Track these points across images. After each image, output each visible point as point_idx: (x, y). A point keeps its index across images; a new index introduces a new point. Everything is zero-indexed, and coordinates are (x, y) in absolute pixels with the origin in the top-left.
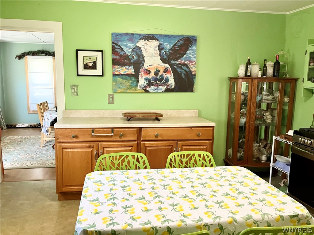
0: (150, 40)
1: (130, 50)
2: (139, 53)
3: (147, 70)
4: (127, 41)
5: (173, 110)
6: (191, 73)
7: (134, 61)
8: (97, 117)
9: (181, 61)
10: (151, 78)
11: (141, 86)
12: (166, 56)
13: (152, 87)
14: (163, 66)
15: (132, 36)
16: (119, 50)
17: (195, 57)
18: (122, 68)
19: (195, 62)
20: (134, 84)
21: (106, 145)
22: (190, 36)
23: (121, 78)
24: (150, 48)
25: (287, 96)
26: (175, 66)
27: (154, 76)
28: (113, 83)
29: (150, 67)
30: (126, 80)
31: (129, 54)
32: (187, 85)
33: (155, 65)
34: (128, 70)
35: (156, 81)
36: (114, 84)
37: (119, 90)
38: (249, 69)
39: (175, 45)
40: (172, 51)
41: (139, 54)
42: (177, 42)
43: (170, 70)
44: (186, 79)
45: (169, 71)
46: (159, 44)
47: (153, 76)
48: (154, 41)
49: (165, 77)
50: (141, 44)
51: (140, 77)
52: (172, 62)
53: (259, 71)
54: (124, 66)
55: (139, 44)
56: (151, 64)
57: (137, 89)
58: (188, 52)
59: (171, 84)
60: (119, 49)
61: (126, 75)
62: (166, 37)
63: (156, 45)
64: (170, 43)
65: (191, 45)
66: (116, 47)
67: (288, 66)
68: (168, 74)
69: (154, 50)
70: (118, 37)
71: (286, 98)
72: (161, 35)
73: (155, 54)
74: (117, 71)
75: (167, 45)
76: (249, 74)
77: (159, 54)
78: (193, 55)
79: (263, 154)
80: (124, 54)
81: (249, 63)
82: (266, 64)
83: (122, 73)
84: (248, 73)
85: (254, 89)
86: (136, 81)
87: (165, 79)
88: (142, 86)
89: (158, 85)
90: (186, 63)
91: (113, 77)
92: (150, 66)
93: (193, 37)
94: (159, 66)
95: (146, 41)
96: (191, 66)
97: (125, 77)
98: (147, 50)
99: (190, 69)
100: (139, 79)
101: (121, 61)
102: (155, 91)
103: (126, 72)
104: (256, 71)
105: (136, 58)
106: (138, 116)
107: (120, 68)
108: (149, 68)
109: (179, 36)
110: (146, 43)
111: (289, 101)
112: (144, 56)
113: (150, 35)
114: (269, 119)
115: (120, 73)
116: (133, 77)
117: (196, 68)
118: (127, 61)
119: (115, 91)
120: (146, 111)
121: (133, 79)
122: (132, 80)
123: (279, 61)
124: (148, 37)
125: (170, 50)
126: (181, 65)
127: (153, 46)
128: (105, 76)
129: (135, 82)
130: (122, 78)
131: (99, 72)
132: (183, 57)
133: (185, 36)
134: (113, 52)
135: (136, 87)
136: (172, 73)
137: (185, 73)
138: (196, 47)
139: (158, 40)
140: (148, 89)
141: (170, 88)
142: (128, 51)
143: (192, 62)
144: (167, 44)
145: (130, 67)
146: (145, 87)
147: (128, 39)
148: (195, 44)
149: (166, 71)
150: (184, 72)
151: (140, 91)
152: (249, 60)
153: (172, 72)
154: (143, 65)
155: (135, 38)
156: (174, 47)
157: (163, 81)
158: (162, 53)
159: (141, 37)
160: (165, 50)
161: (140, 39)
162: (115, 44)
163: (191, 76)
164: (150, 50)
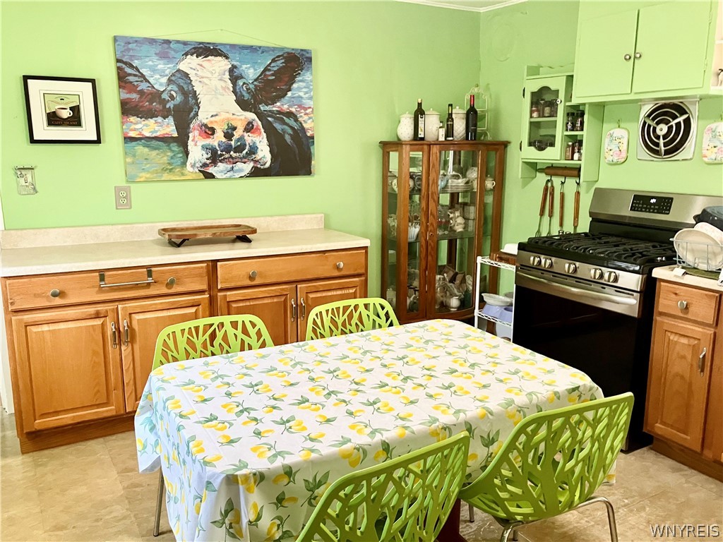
0: (210, 58)
1: (164, 80)
2: (185, 87)
3: (206, 126)
4: (155, 58)
5: (271, 216)
6: (305, 133)
7: (175, 105)
8: (92, 242)
9: (282, 105)
10: (217, 145)
11: (195, 164)
12: (249, 93)
13: (221, 166)
14: (243, 118)
15: (166, 46)
16: (137, 79)
17: (311, 98)
18: (146, 122)
19: (310, 108)
20: (178, 161)
21: (136, 307)
22: (297, 50)
23: (145, 146)
24: (210, 75)
25: (491, 177)
26: (270, 117)
27: (224, 140)
28: (125, 158)
29: (213, 119)
30: (157, 151)
31: (162, 90)
32: (298, 159)
33: (223, 116)
34: (162, 126)
35: (228, 152)
36: (129, 160)
37: (141, 175)
38: (421, 125)
39: (266, 69)
40: (260, 82)
41: (186, 89)
42: (271, 63)
43: (258, 126)
44: (295, 146)
45: (258, 129)
46: (230, 66)
47: (221, 140)
48: (219, 58)
49: (250, 141)
50: (190, 64)
51: (190, 143)
52: (263, 108)
53: (440, 127)
54: (151, 118)
55: (183, 66)
56: (215, 113)
57: (186, 172)
58: (295, 86)
59: (264, 157)
60: (135, 75)
61: (156, 138)
62: (246, 51)
63: (222, 68)
64: (254, 64)
65: (301, 70)
66: (129, 70)
67: (489, 117)
68: (255, 135)
69: (221, 80)
70: (130, 46)
71: (489, 182)
72: (233, 46)
73: (224, 89)
74: (135, 130)
75: (249, 68)
76: (421, 135)
77: (232, 89)
78: (306, 93)
79: (452, 295)
80: (150, 89)
81: (419, 112)
82: (452, 114)
83: (148, 134)
84: (420, 132)
85: (433, 164)
86: (182, 152)
87: (250, 146)
88: (198, 165)
89: (234, 161)
90: (293, 110)
91: (125, 143)
92: (212, 116)
93: (304, 53)
94: (234, 116)
95: (200, 58)
96: (303, 117)
97: (154, 143)
98: (205, 80)
99: (301, 123)
100: (189, 148)
101: (142, 107)
102: (229, 175)
103: (157, 132)
104: (432, 127)
105: (179, 99)
106: (202, 235)
107: (141, 123)
108: (211, 122)
109: (274, 49)
110: (201, 63)
111: (494, 187)
112: (197, 94)
113: (208, 45)
114: (461, 224)
115: (143, 135)
116: (175, 144)
117: (313, 121)
118: (158, 106)
119: (131, 179)
120: (209, 221)
121: (175, 147)
122: (173, 151)
123: (475, 107)
124: (206, 50)
125: (256, 80)
126: (281, 116)
127: (217, 71)
128: (105, 142)
129: (181, 155)
130: (148, 146)
131: (87, 131)
132: (286, 98)
133: (286, 50)
134: (123, 84)
135: (182, 167)
136: (265, 132)
137: (292, 133)
138: (311, 74)
139: (227, 58)
140: (211, 170)
141: (262, 167)
142: (159, 82)
143: (306, 109)
144: (249, 66)
145: (167, 120)
146: (205, 165)
147: (158, 52)
148: (309, 69)
149: (249, 128)
150: (290, 131)
151: (194, 176)
152: (420, 105)
153: (262, 130)
154: (197, 114)
155: (174, 51)
156: (265, 75)
157: (244, 152)
158: (238, 87)
159: (187, 50)
160: (244, 80)
161: (186, 54)
162: (125, 63)
163: (304, 140)
164: (210, 80)
